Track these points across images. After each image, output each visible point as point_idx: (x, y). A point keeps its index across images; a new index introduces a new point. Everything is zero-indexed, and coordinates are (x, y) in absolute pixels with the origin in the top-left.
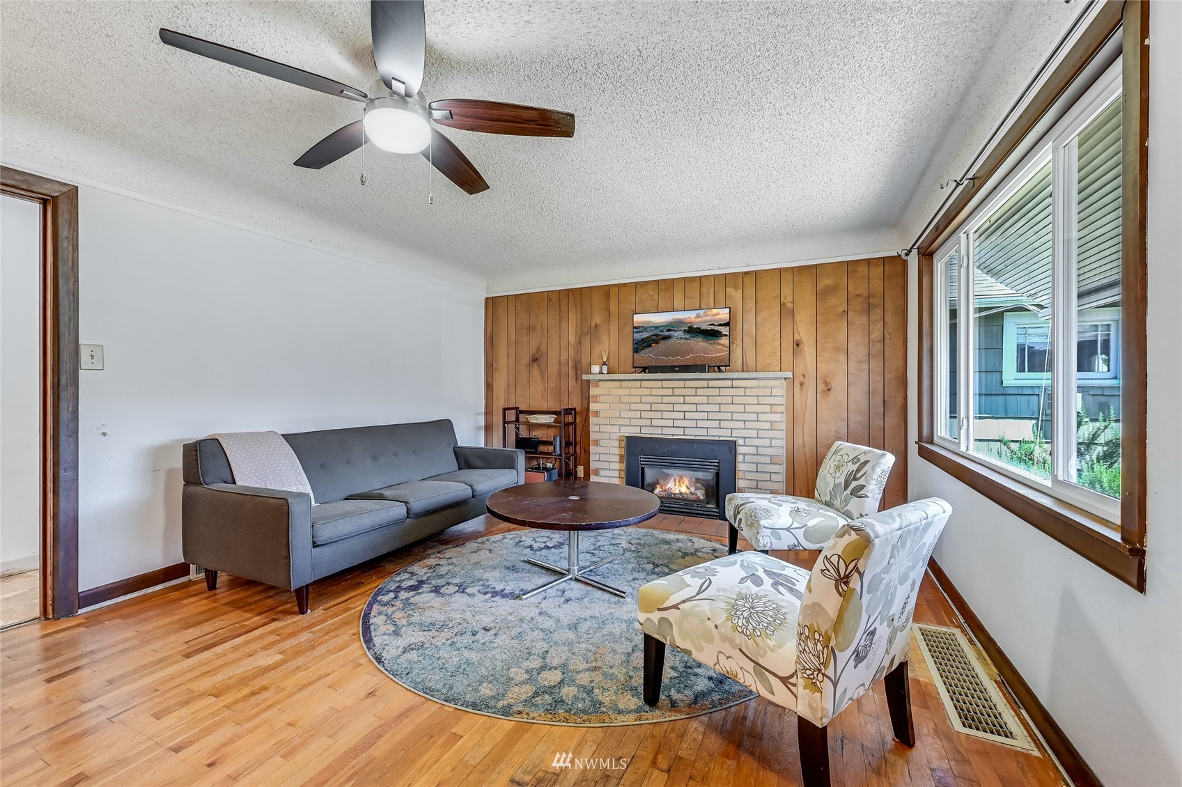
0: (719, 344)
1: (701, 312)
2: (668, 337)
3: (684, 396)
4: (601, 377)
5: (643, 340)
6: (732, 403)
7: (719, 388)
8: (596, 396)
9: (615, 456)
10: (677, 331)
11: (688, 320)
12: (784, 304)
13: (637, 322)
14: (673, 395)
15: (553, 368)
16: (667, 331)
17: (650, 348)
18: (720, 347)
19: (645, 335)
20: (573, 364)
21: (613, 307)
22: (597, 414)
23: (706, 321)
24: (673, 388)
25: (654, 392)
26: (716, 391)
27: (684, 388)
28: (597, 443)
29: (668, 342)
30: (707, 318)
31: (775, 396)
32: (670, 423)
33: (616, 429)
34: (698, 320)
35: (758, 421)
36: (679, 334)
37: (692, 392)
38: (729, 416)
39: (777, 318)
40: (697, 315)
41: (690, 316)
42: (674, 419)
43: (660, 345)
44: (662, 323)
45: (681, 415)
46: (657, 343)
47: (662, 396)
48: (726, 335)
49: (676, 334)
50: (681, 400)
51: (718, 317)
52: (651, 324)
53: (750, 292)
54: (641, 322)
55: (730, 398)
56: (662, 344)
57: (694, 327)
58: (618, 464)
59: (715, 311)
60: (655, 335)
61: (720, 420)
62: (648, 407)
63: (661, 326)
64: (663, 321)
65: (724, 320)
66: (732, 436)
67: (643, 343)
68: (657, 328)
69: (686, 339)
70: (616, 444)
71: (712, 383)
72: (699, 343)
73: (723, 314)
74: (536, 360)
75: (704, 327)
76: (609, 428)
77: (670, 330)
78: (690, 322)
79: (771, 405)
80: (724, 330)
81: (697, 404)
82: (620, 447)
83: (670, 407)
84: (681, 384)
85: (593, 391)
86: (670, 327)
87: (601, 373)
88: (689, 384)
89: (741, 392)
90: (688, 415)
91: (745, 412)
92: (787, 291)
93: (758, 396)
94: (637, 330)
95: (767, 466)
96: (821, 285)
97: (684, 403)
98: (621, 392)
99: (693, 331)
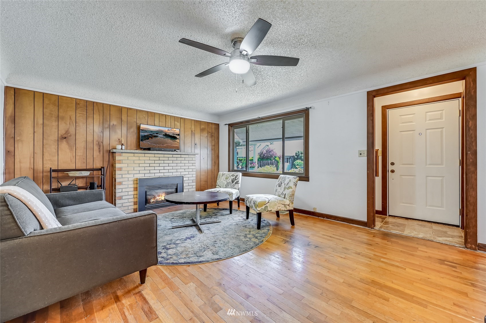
0: (176, 142)
1: (170, 129)
2: (157, 136)
3: (164, 160)
4: (122, 151)
5: (145, 136)
6: (181, 163)
7: (177, 157)
8: (120, 160)
9: (131, 188)
10: (160, 134)
11: (165, 131)
12: (192, 131)
13: (142, 128)
14: (159, 160)
15: (81, 144)
16: (156, 134)
17: (149, 140)
18: (176, 143)
19: (146, 134)
20: (97, 143)
21: (124, 118)
22: (120, 169)
23: (171, 133)
24: (159, 157)
25: (151, 159)
26: (176, 159)
27: (164, 157)
28: (121, 183)
29: (157, 138)
30: (172, 131)
31: (193, 160)
32: (158, 171)
33: (132, 176)
34: (169, 131)
35: (189, 169)
36: (161, 136)
37: (167, 159)
38: (180, 168)
39: (190, 135)
40: (168, 129)
41: (165, 129)
42: (160, 170)
43: (153, 139)
44: (154, 130)
45: (163, 168)
46: (151, 138)
47: (155, 160)
48: (178, 139)
49: (160, 135)
50: (163, 162)
51: (175, 132)
52: (149, 130)
53: (182, 125)
54: (144, 128)
55: (180, 161)
56: (154, 139)
57: (167, 134)
58: (133, 192)
59: (174, 129)
60: (150, 135)
61: (177, 169)
62: (148, 165)
63: (154, 131)
64: (154, 129)
65: (178, 133)
66: (181, 175)
67: (145, 137)
68: (151, 132)
69: (164, 138)
70: (132, 182)
71: (174, 156)
72: (169, 140)
73: (177, 131)
74: (65, 138)
75: (171, 134)
76: (128, 176)
77: (157, 134)
78: (165, 132)
79: (192, 163)
80: (177, 137)
81: (169, 164)
82: (134, 184)
83: (158, 165)
84: (162, 156)
85: (118, 158)
86: (158, 132)
87: (122, 149)
88: (166, 156)
89: (184, 159)
90: (165, 168)
91: (185, 166)
92: (193, 127)
93: (189, 161)
94: (142, 131)
95: (191, 183)
96: (201, 127)
97: (164, 163)
98: (134, 158)
99: (167, 135)
